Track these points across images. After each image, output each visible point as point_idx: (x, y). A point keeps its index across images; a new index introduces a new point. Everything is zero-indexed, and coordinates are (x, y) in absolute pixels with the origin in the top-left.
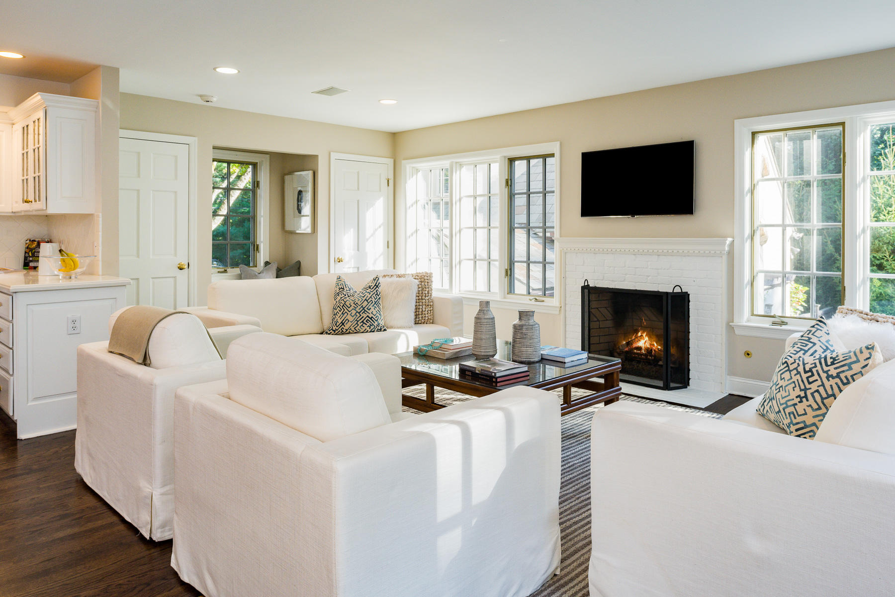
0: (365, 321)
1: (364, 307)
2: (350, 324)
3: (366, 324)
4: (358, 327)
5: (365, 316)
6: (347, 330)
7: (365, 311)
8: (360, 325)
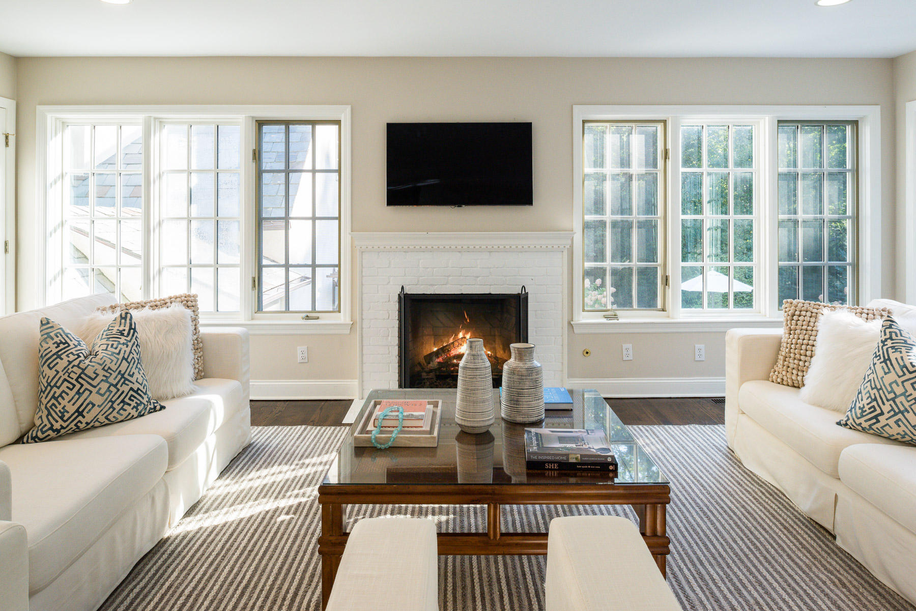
0: (127, 400)
1: (122, 372)
2: (96, 410)
3: (130, 405)
4: (115, 414)
5: (126, 388)
6: (87, 424)
7: (126, 379)
8: (118, 408)
